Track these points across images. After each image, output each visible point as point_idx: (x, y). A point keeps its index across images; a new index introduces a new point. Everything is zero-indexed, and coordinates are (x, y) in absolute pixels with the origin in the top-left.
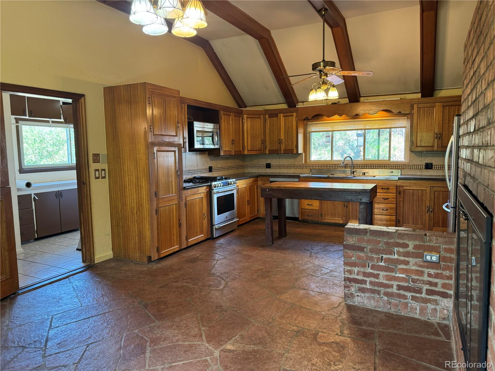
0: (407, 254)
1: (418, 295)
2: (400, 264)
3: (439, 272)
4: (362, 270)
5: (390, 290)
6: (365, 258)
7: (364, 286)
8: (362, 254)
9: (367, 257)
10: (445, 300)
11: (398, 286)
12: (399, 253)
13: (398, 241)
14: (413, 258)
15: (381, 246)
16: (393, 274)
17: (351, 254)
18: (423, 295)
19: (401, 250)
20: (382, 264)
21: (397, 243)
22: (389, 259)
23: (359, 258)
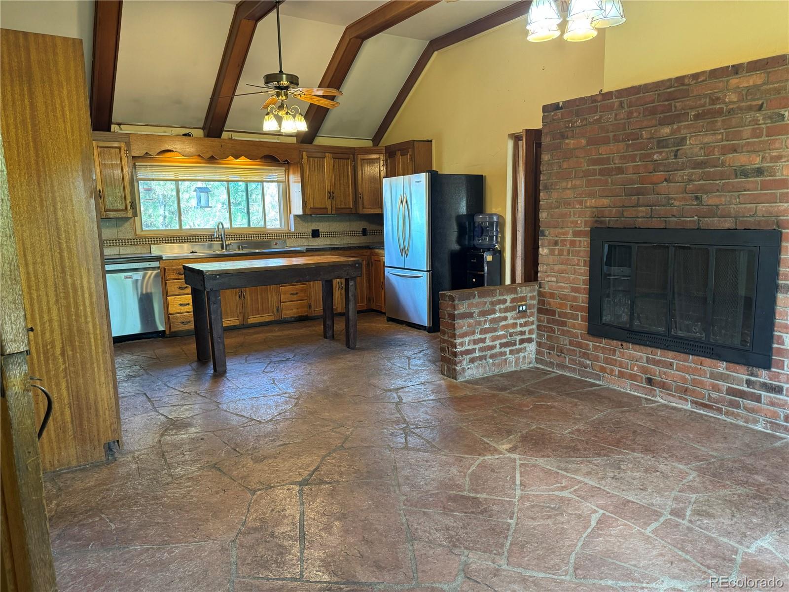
0: (506, 310)
1: (514, 348)
2: (501, 322)
3: (526, 319)
4: (472, 338)
5: (494, 351)
6: (474, 324)
7: (474, 355)
8: (471, 321)
9: (476, 321)
10: (530, 345)
11: (500, 344)
12: (501, 311)
13: (499, 298)
14: (510, 312)
15: (488, 307)
16: (496, 334)
17: (462, 324)
18: (518, 346)
19: (502, 306)
20: (487, 326)
21: (499, 300)
22: (493, 318)
23: (469, 325)
